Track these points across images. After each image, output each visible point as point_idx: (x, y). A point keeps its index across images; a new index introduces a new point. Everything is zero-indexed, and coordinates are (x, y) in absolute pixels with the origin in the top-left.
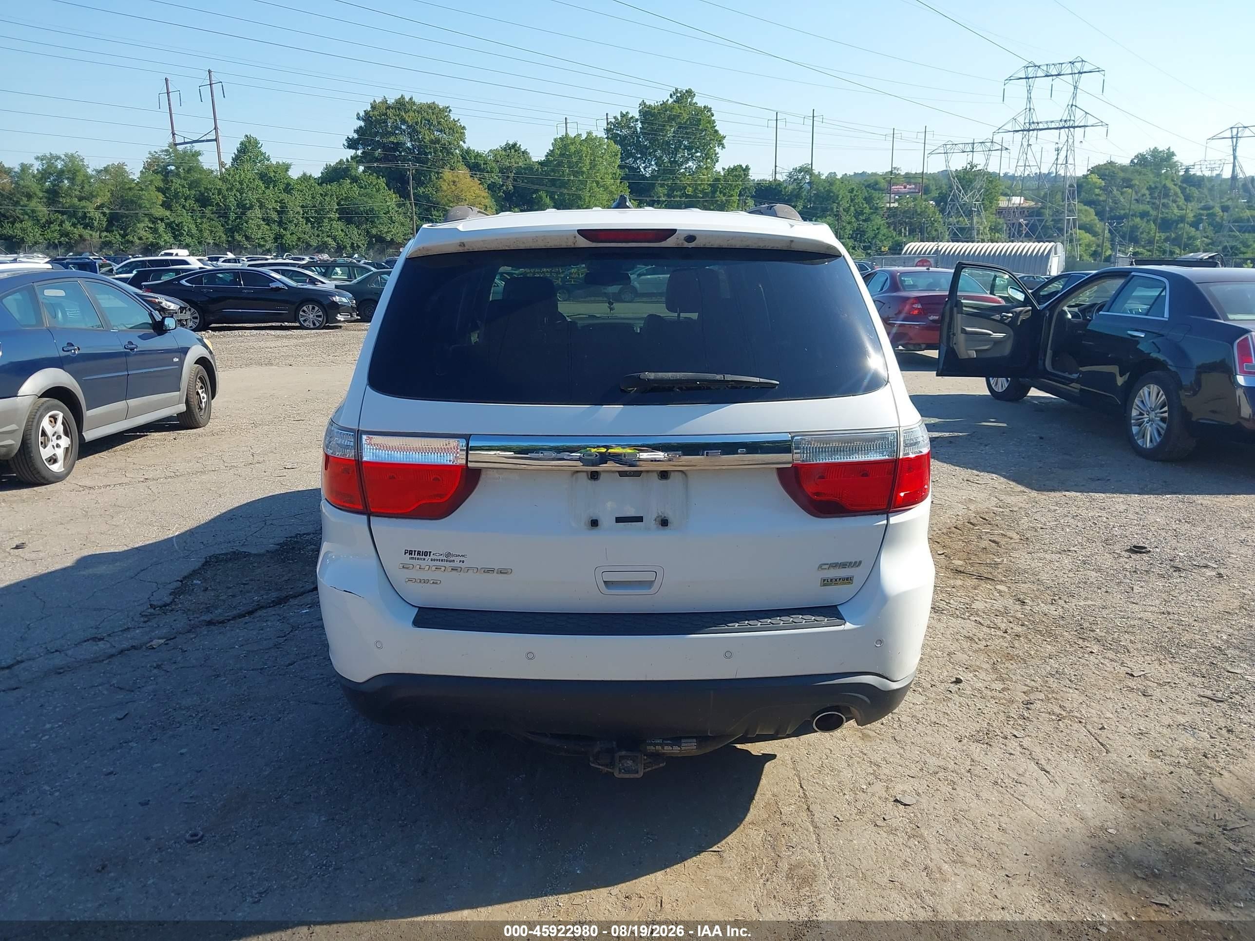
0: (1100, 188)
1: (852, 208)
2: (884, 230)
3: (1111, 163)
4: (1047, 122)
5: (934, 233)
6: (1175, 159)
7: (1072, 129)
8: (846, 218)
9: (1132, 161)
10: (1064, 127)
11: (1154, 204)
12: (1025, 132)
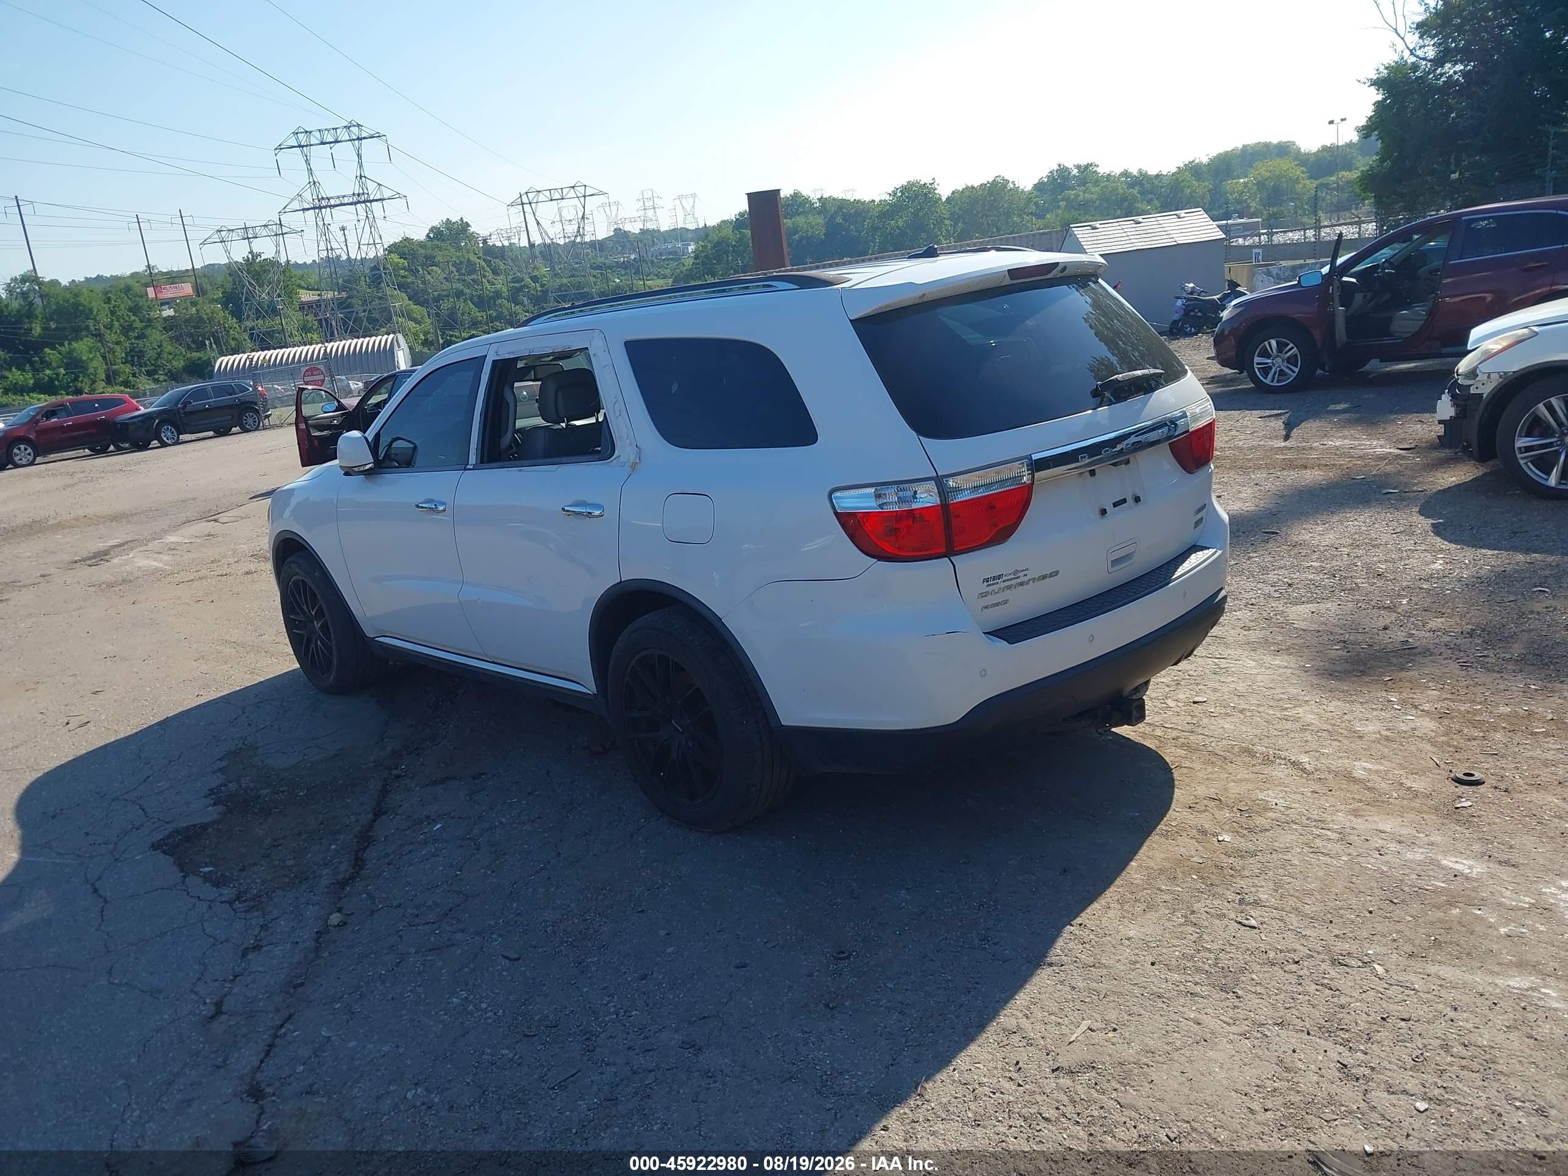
0: (404, 268)
1: (116, 324)
2: (168, 347)
3: (407, 240)
4: (338, 197)
5: (233, 343)
6: (472, 230)
7: (368, 204)
8: (110, 337)
9: (428, 236)
10: (359, 202)
11: (464, 281)
12: (317, 211)
